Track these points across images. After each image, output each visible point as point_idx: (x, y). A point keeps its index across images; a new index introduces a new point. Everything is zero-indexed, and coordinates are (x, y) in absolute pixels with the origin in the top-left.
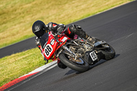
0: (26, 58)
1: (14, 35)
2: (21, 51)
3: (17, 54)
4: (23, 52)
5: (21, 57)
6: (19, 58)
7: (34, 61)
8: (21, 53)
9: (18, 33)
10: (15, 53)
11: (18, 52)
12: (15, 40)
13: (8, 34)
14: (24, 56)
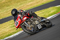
0: (43, 13)
1: (37, 3)
2: (41, 10)
3: (39, 11)
4: (42, 10)
5: (41, 13)
6: (40, 13)
7: (46, 14)
8: (40, 11)
9: (39, 2)
10: (38, 11)
11: (40, 10)
12: (38, 5)
13: (35, 2)
14: (42, 12)
